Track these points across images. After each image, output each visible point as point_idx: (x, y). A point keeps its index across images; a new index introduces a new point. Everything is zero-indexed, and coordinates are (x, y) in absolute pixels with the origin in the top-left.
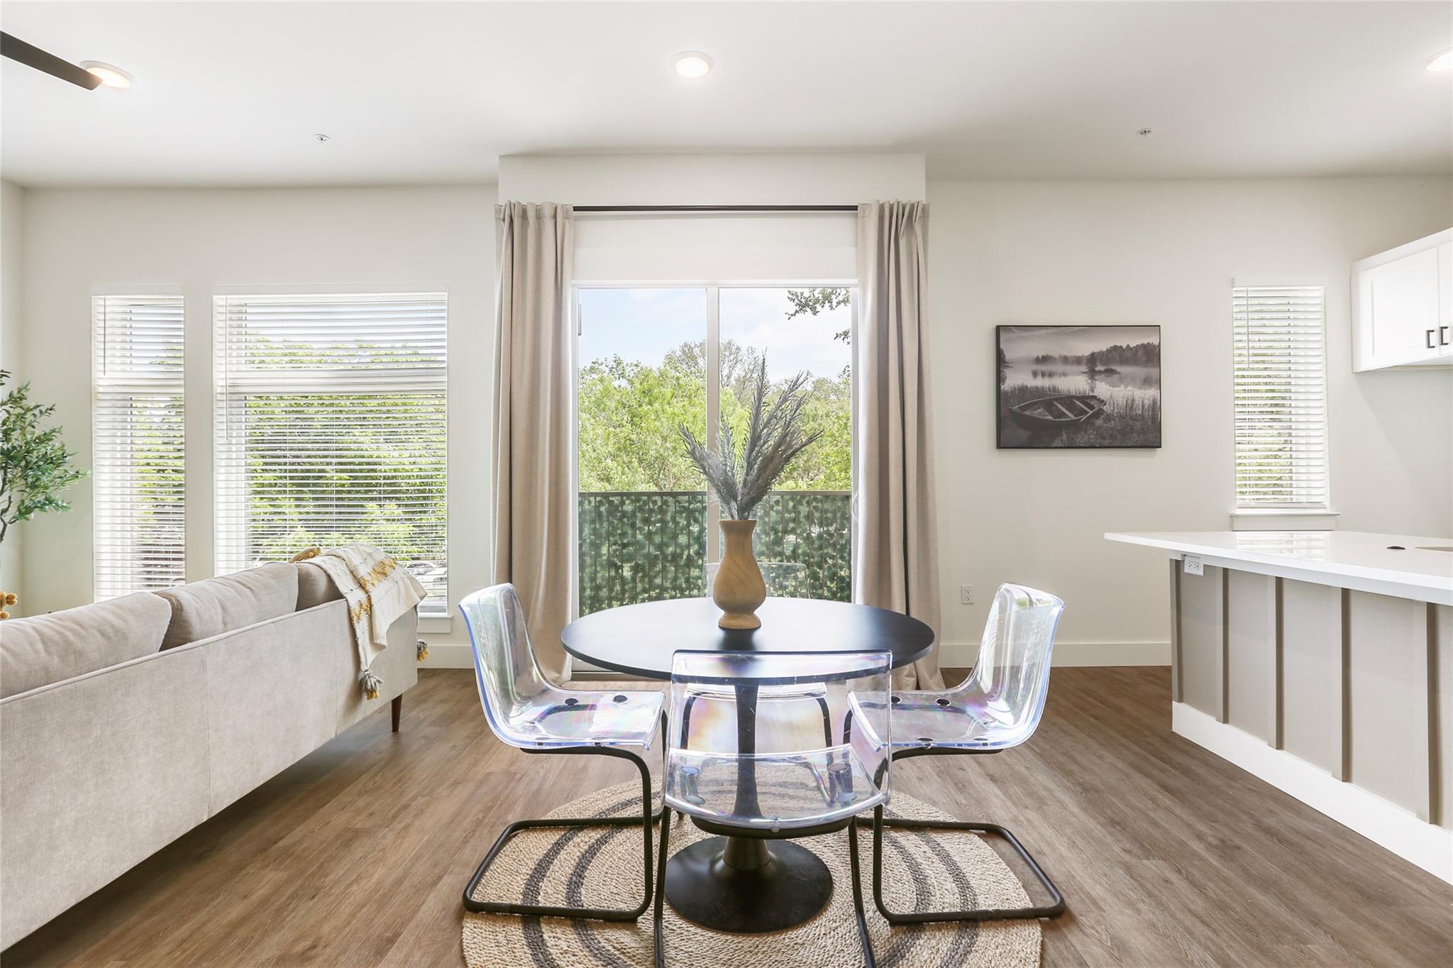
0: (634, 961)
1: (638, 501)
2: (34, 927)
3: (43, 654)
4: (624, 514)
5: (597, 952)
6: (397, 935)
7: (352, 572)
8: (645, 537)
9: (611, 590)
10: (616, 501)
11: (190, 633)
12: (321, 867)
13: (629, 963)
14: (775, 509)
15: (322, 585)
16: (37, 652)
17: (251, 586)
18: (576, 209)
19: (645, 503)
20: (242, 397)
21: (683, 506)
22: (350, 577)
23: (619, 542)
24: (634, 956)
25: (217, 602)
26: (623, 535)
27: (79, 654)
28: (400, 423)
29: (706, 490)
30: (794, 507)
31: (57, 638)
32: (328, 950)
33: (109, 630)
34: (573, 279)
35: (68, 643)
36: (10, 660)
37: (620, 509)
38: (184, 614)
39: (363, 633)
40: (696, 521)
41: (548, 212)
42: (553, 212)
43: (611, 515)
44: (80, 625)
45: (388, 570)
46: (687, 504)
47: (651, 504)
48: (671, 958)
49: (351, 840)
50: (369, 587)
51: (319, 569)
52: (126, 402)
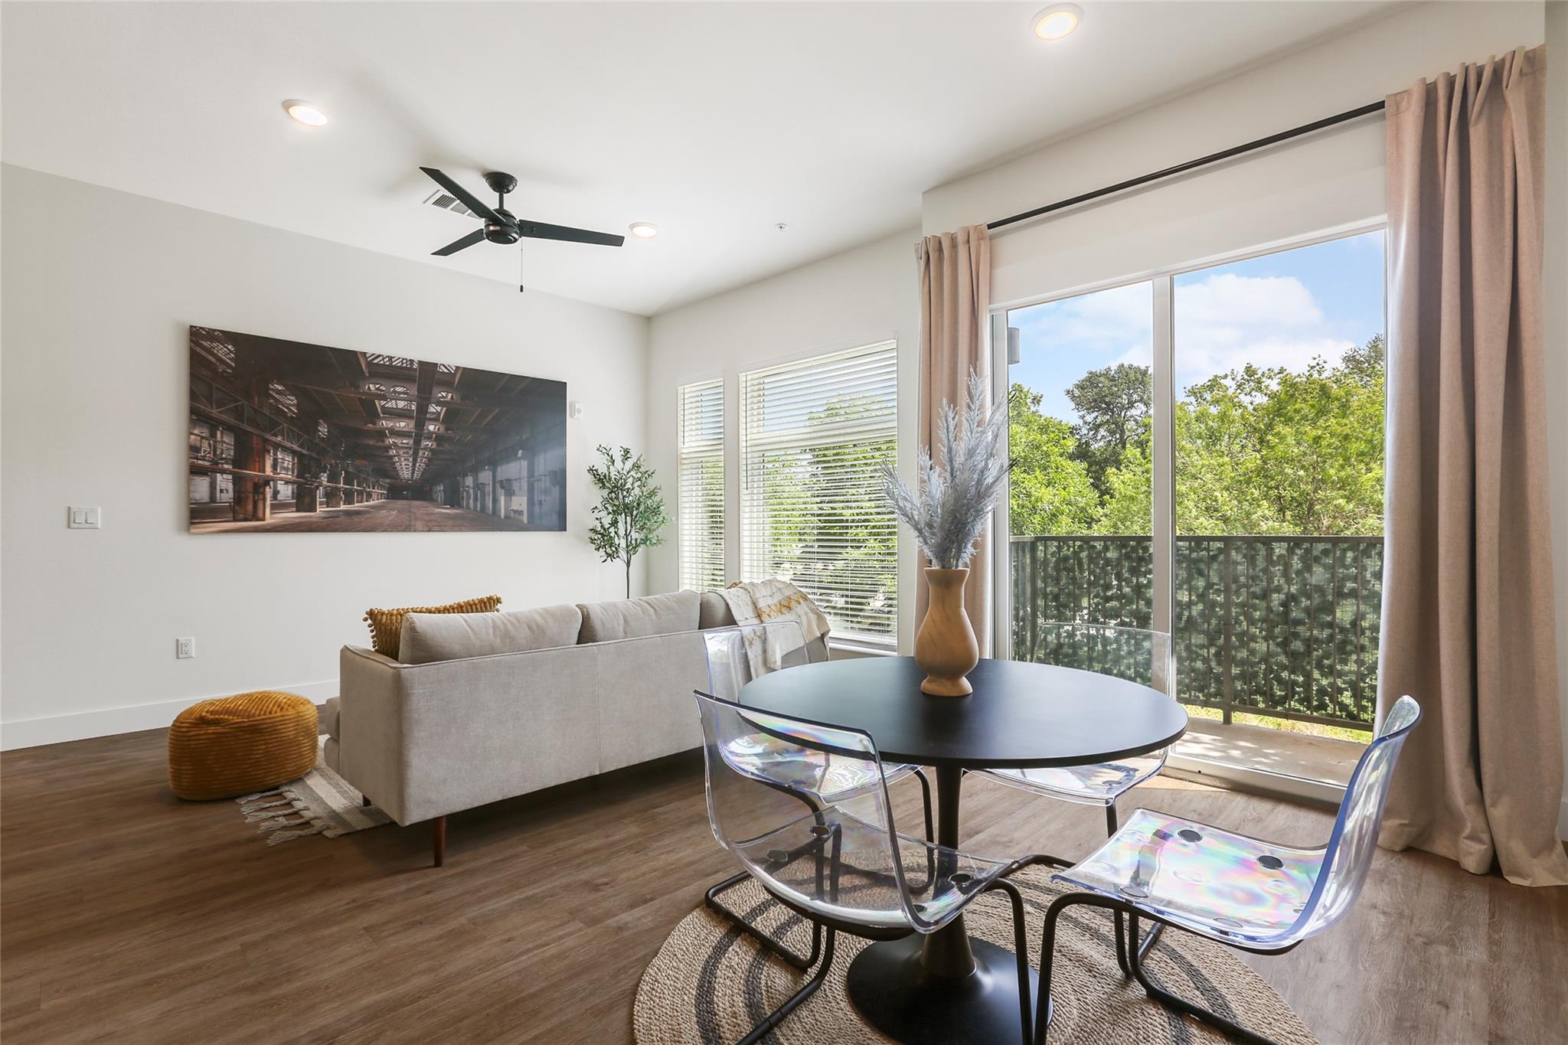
0: (769, 1002)
1: (1124, 546)
2: (476, 805)
3: (491, 636)
4: (1108, 562)
5: (751, 979)
6: (652, 899)
7: (754, 603)
8: (1133, 591)
9: (1091, 649)
10: (1098, 547)
11: (595, 636)
12: (660, 835)
13: (764, 1001)
14: (1322, 561)
15: (720, 612)
16: (488, 634)
17: (655, 607)
18: (990, 226)
19: (1134, 549)
20: (762, 453)
21: (1182, 554)
22: (750, 608)
23: (1102, 594)
24: (772, 998)
25: (621, 617)
26: (1108, 587)
27: (512, 639)
28: (846, 470)
29: (1152, 535)
30: (1355, 559)
31: (502, 627)
32: (612, 889)
33: (534, 626)
34: (990, 304)
35: (507, 630)
36: (472, 635)
37: (1103, 555)
38: (591, 622)
39: (756, 656)
40: (1201, 573)
41: (961, 239)
42: (966, 238)
43: (1093, 563)
44: (518, 620)
45: (793, 604)
46: (1188, 552)
47: (1140, 551)
48: (799, 1017)
49: (694, 823)
50: (765, 617)
51: (721, 598)
52: (698, 465)
